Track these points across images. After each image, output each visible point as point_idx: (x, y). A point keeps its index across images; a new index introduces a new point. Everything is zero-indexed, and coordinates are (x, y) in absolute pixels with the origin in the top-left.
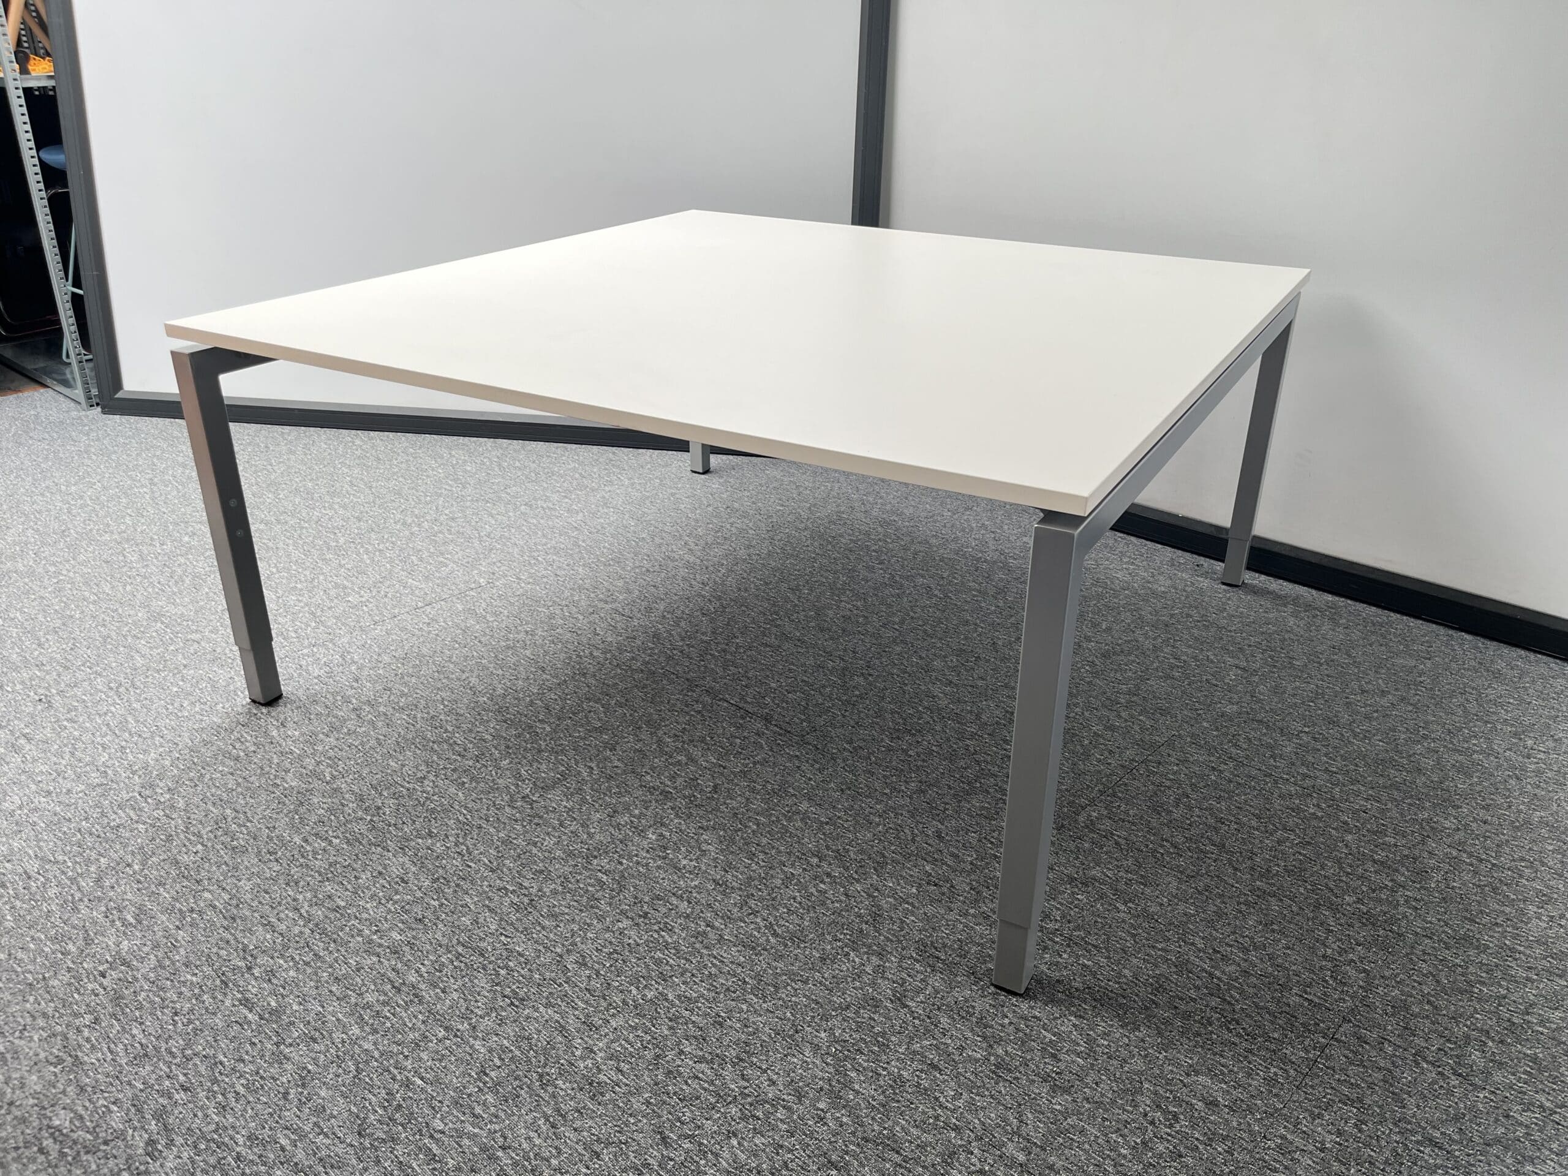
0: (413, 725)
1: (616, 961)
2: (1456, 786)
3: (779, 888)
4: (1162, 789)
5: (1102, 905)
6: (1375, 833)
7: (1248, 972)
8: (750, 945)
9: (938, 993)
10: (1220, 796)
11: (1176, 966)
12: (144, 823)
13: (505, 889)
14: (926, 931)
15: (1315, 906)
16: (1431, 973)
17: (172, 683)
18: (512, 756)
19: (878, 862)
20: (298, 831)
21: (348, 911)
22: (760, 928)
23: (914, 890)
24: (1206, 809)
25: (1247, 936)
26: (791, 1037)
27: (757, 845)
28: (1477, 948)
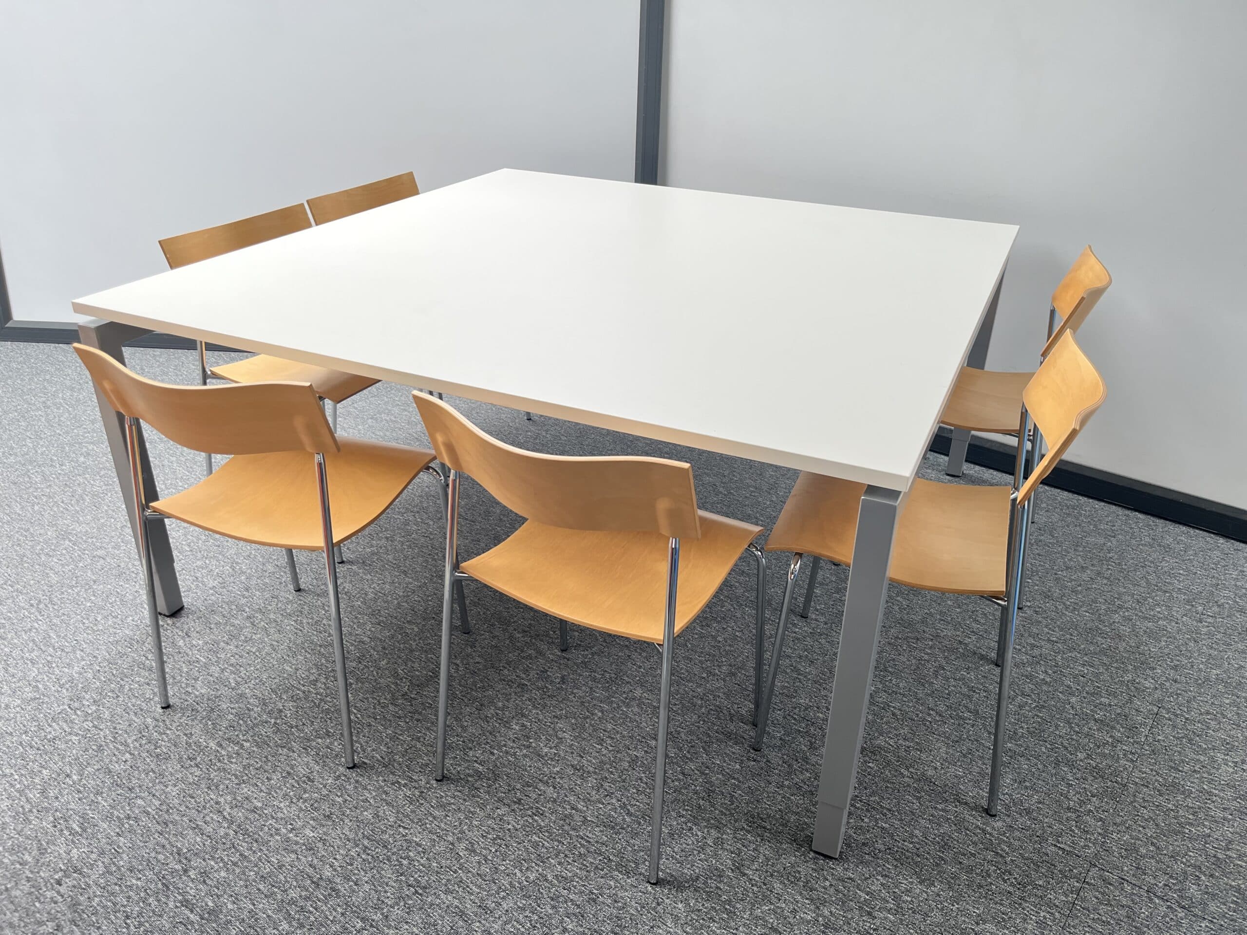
0: (301, 630)
1: (500, 846)
2: (1150, 650)
3: (627, 770)
4: (923, 662)
5: (890, 771)
6: (1093, 694)
7: (1012, 827)
8: (611, 825)
9: (769, 860)
10: (969, 667)
11: (955, 825)
12: (77, 735)
13: (398, 782)
14: (752, 803)
16: (1151, 818)
17: (84, 598)
18: (389, 656)
19: (705, 742)
20: (213, 737)
21: (266, 812)
22: (616, 808)
23: (738, 766)
25: (1007, 794)
26: (654, 909)
27: (604, 731)
28: (1183, 793)
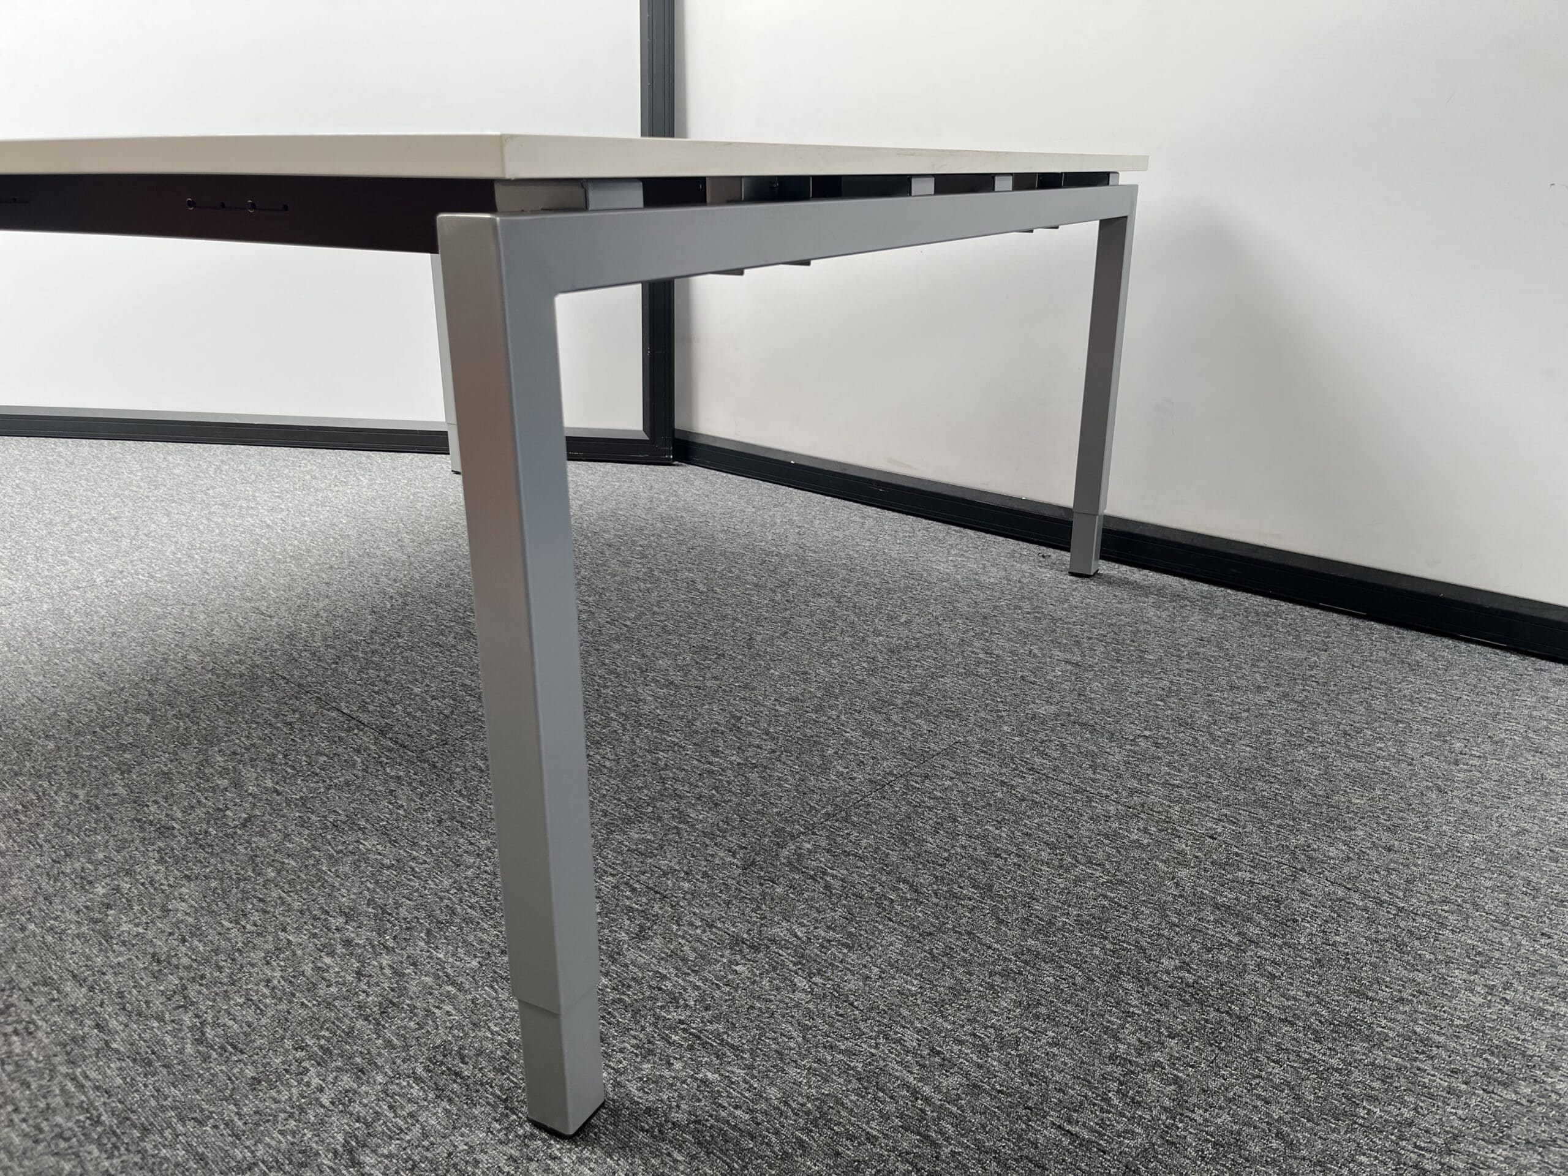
3: (253, 965)
4: (920, 810)
5: (771, 980)
7: (979, 1088)
8: (146, 1058)
9: (427, 1138)
10: (1004, 819)
14: (461, 1028)
15: (1112, 976)
19: (437, 922)
22: (181, 1030)
23: (474, 963)
24: (977, 838)
27: (261, 900)
